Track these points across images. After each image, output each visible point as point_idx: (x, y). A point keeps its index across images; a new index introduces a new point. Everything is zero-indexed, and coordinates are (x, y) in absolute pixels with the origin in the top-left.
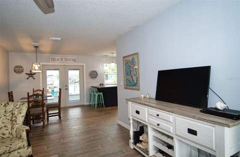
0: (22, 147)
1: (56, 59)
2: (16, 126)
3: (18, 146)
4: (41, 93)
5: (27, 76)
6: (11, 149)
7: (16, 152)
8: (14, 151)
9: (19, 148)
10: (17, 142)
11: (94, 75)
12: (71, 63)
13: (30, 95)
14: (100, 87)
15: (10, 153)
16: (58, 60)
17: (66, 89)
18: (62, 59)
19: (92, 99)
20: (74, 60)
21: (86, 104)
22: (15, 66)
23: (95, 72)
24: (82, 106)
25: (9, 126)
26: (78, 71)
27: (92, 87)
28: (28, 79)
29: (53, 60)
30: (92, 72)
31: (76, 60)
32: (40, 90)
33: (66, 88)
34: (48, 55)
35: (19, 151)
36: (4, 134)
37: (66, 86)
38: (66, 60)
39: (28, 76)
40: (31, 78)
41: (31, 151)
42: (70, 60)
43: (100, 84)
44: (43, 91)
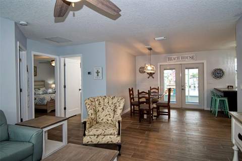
0: (113, 134)
1: (173, 59)
2: (116, 116)
3: (110, 133)
4: (157, 91)
5: (148, 76)
6: (105, 134)
7: (109, 136)
8: (108, 135)
9: (111, 134)
10: (111, 129)
11: (218, 74)
12: (189, 61)
13: (140, 92)
14: (227, 90)
15: (105, 135)
17: (183, 89)
18: (178, 58)
19: (213, 104)
20: (192, 58)
21: (206, 109)
22: (140, 67)
23: (221, 70)
24: (201, 111)
25: (112, 115)
26: (197, 70)
27: (215, 89)
28: (148, 78)
29: (170, 59)
30: (216, 70)
31: (194, 58)
32: (156, 89)
34: (165, 55)
35: (111, 136)
36: (108, 120)
37: (183, 86)
38: (183, 58)
40: (151, 77)
41: (120, 140)
42: (187, 58)
43: (229, 86)
44: (158, 89)
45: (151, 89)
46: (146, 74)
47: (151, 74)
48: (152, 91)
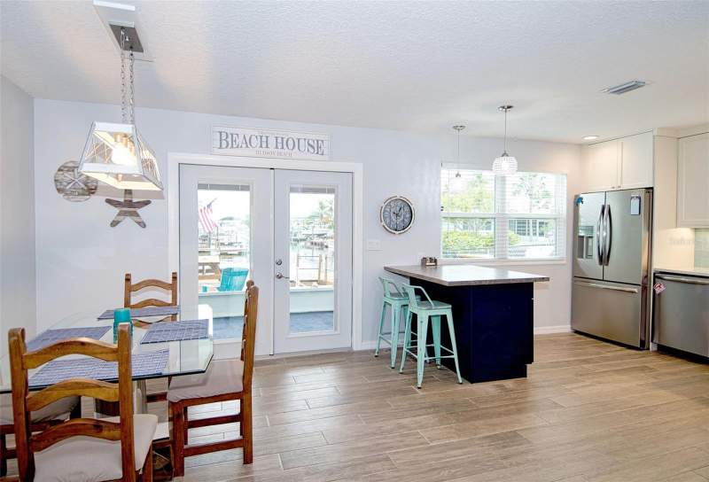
1: (240, 140)
4: (166, 297)
5: (114, 212)
11: (400, 216)
12: (304, 160)
14: (420, 273)
16: (248, 143)
17: (280, 277)
20: (316, 147)
21: (359, 346)
22: (61, 162)
23: (405, 202)
28: (114, 224)
29: (227, 141)
31: (325, 148)
33: (279, 269)
37: (279, 263)
38: (282, 143)
39: (117, 210)
40: (128, 222)
42: (297, 144)
43: (424, 259)
44: (173, 287)
45: (130, 287)
46: (97, 200)
47: (129, 205)
48: (136, 299)
